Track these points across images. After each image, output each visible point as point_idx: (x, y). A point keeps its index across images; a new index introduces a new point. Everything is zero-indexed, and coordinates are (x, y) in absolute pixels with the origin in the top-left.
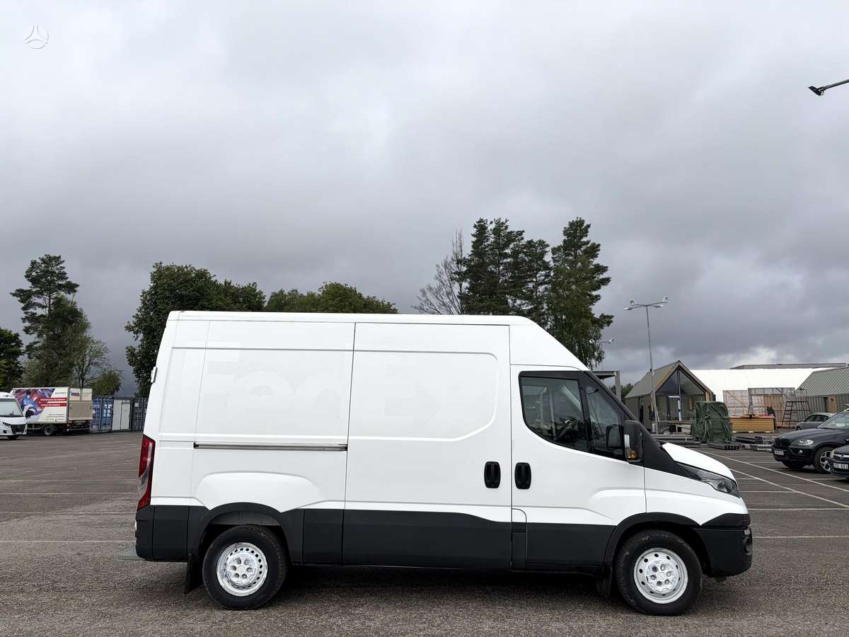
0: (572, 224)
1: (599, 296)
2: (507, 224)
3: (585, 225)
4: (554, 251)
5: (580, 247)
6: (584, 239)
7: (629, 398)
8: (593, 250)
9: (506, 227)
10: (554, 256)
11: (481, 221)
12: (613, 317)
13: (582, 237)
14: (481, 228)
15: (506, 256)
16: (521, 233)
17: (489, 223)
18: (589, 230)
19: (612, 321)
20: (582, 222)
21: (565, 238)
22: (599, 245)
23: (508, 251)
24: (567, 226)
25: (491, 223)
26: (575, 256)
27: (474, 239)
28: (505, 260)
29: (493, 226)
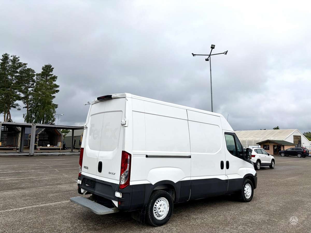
0: (46, 66)
1: (55, 96)
2: (19, 59)
3: (51, 68)
4: (38, 75)
5: (49, 76)
6: (51, 73)
7: (67, 137)
8: (54, 78)
9: (19, 60)
10: (37, 77)
11: (6, 54)
12: (58, 105)
13: (49, 72)
14: (6, 57)
15: (17, 72)
16: (25, 64)
17: (10, 56)
18: (53, 70)
19: (58, 107)
20: (50, 66)
21: (43, 71)
22: (57, 77)
23: (18, 71)
24: (44, 66)
25: (12, 56)
26: (46, 79)
27: (2, 62)
28: (16, 74)
29: (12, 58)
